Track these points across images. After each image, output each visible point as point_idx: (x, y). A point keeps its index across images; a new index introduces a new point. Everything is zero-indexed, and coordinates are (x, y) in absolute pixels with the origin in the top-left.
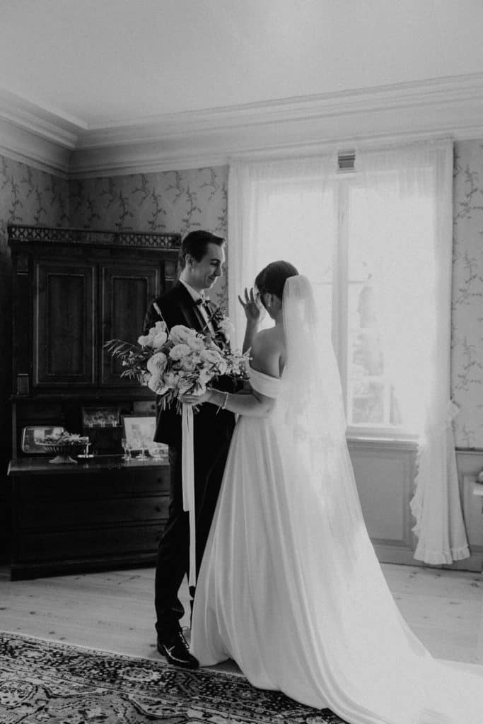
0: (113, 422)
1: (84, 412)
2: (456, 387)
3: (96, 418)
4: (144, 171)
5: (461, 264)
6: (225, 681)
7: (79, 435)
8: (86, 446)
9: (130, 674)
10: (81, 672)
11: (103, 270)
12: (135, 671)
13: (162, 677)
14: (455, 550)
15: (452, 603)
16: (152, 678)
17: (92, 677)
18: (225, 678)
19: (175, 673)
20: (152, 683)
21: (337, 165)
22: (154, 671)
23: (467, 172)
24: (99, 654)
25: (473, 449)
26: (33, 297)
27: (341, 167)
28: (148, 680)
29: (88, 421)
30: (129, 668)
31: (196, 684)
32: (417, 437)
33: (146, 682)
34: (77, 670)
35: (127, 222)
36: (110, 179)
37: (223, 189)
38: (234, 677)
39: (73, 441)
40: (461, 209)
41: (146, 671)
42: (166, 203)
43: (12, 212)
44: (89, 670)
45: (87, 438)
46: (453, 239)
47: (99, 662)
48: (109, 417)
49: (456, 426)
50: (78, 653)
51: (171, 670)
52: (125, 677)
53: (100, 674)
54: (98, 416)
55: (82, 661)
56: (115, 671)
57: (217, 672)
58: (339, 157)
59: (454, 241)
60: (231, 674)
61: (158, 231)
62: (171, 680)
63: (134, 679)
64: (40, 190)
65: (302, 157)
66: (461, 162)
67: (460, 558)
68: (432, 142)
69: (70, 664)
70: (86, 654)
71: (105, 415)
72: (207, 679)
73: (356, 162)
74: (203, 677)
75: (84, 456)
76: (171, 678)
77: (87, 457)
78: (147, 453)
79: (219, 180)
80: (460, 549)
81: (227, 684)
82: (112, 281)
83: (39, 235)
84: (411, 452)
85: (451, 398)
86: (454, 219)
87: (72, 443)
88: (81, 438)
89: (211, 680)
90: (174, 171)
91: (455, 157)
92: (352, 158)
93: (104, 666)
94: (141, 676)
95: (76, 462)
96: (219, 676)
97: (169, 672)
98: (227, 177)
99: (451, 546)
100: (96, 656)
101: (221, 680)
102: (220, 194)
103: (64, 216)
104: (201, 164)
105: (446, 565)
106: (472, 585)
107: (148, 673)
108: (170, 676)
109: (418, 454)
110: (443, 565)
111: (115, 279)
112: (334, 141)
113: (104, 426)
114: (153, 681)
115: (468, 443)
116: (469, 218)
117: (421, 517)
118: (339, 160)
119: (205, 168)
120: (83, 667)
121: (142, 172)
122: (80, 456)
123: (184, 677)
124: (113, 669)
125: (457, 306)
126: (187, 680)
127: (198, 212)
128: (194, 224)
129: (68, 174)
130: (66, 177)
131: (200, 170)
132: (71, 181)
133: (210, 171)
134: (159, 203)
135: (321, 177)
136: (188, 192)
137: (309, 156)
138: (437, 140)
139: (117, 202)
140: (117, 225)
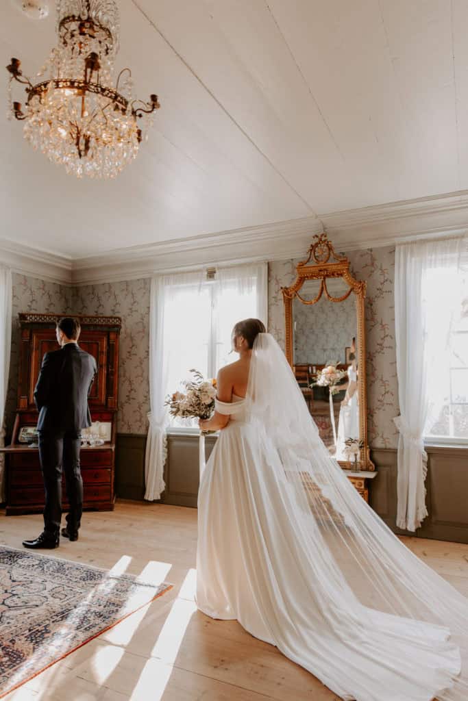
21: (206, 277)
23: (276, 279)
26: (31, 352)
27: (208, 277)
35: (101, 311)
36: (92, 286)
40: (272, 300)
42: (121, 299)
43: (29, 306)
59: (270, 319)
61: (117, 315)
64: (50, 293)
66: (273, 273)
73: (216, 274)
78: (88, 443)
79: (147, 286)
83: (41, 318)
86: (269, 306)
90: (125, 281)
91: (270, 270)
92: (214, 272)
98: (150, 284)
104: (138, 277)
112: (205, 263)
118: (207, 273)
119: (141, 279)
128: (134, 311)
129: (72, 283)
130: (70, 286)
131: (138, 280)
132: (72, 288)
133: (143, 281)
134: (117, 299)
135: (198, 284)
136: (132, 293)
137: (192, 272)
138: (257, 262)
139: (96, 299)
140: (95, 312)
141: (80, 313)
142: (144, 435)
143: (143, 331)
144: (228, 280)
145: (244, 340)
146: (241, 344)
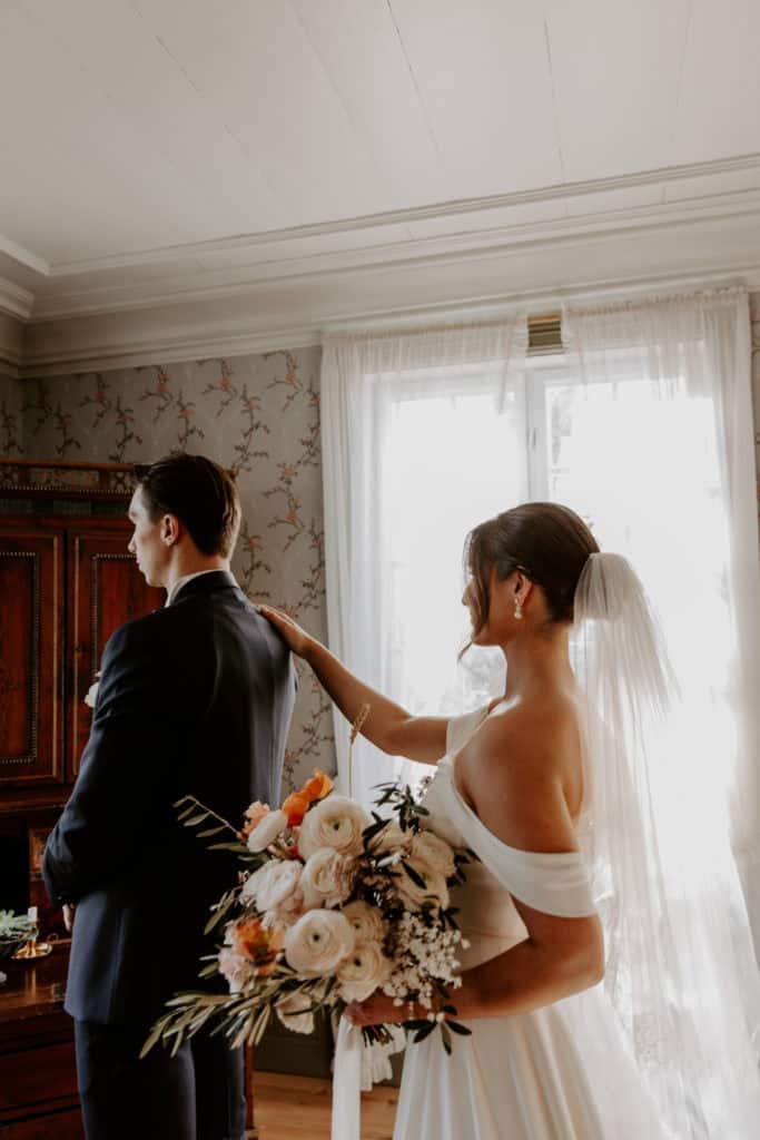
4: (161, 359)
11: (77, 542)
21: (525, 342)
27: (531, 344)
36: (98, 375)
37: (310, 391)
42: (202, 415)
46: (757, 471)
58: (530, 326)
59: (759, 477)
65: (460, 326)
68: (708, 293)
73: (566, 332)
75: (25, 953)
77: (34, 954)
79: (301, 375)
82: (95, 565)
86: (756, 435)
90: (217, 360)
92: (555, 327)
102: (304, 399)
103: (12, 444)
111: (100, 560)
112: (519, 298)
118: (531, 332)
119: (275, 353)
121: (158, 363)
122: (16, 955)
127: (263, 433)
128: (256, 454)
129: (20, 368)
130: (16, 374)
132: (23, 381)
133: (284, 357)
134: (191, 418)
135: (496, 364)
136: (244, 397)
137: (472, 325)
138: (718, 290)
139: (113, 417)
140: (111, 458)
143: (292, 519)
144: (610, 354)
145: (531, 592)
146: (518, 608)
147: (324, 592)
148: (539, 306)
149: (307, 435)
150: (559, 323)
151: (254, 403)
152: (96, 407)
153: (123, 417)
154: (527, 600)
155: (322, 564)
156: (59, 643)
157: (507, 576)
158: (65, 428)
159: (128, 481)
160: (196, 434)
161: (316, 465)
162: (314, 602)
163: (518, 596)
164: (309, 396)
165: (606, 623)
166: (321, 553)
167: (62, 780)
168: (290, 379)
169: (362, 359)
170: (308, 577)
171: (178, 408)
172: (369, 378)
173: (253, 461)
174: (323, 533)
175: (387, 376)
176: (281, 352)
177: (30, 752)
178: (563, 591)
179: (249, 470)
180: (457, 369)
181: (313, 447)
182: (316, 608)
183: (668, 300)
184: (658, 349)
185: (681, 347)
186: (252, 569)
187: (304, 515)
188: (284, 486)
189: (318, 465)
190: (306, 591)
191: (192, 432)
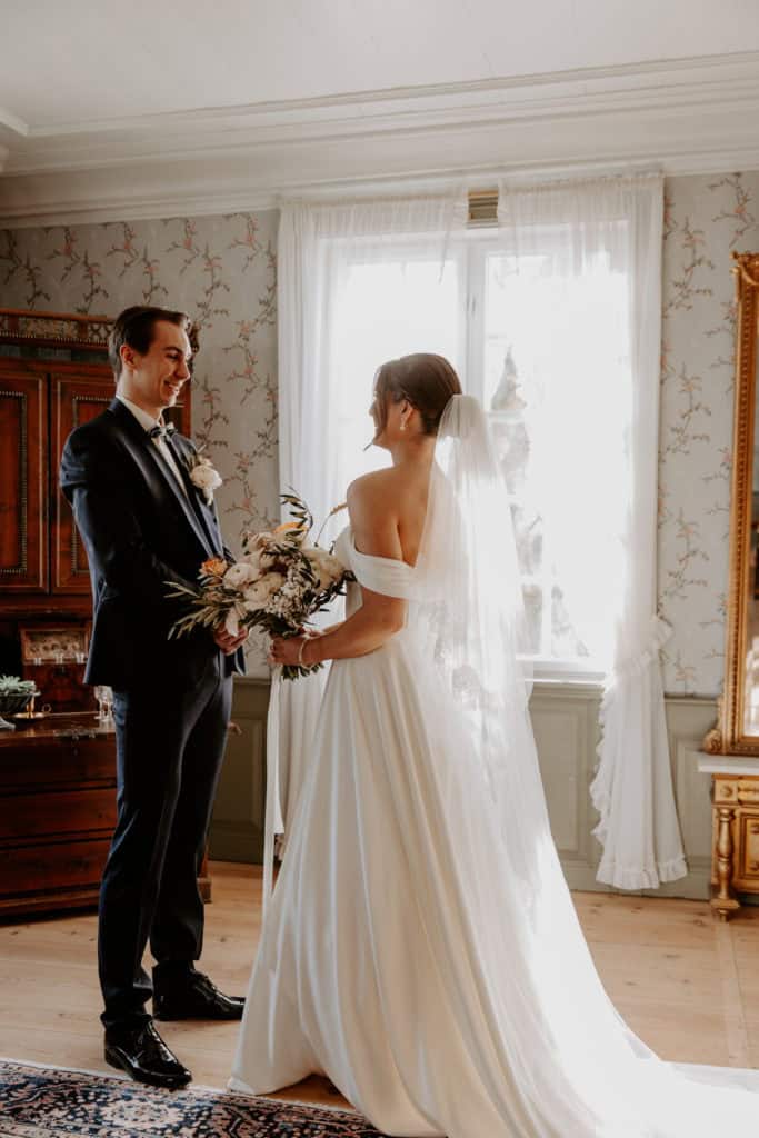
0: (77, 655)
1: (24, 637)
2: (666, 593)
3: (46, 648)
4: (127, 216)
5: (675, 385)
6: (303, 1121)
7: (18, 678)
8: (31, 697)
9: (126, 1114)
10: (33, 1116)
11: (59, 385)
12: (134, 1109)
13: (187, 1117)
14: (663, 865)
15: (668, 956)
16: (167, 1122)
17: (54, 1124)
18: (301, 1115)
19: (210, 1109)
20: (169, 1131)
21: (466, 215)
22: (170, 1106)
23: (686, 230)
24: (63, 1078)
25: (692, 696)
27: (472, 217)
28: (159, 1125)
29: (31, 654)
30: (122, 1103)
31: (251, 1131)
32: (601, 676)
33: (157, 1129)
34: (25, 1112)
36: (66, 229)
38: (316, 1111)
39: (7, 689)
40: (675, 292)
41: (156, 1106)
42: (167, 273)
44: (47, 1112)
45: (33, 683)
46: (662, 342)
47: (66, 1093)
48: (70, 646)
49: (664, 658)
50: (25, 1077)
51: (201, 1104)
52: (117, 1121)
53: (70, 1117)
54: (50, 645)
55: (34, 1093)
56: (98, 1112)
57: (285, 1102)
58: (470, 200)
59: (664, 348)
60: (311, 1105)
62: (203, 1123)
63: (133, 1125)
65: (408, 198)
66: (675, 213)
67: (673, 878)
68: (629, 177)
69: (12, 1099)
70: (40, 1079)
71: (62, 643)
72: (270, 1118)
73: (502, 208)
74: (261, 1114)
75: (26, 715)
76: (202, 1119)
77: (32, 716)
79: (261, 237)
80: (671, 862)
81: (306, 1126)
82: (75, 406)
84: (591, 700)
85: (658, 610)
86: (664, 310)
87: (7, 693)
88: (22, 684)
89: (276, 1120)
90: (181, 219)
91: (667, 204)
92: (493, 202)
93: (75, 1101)
94: (145, 1117)
95: (13, 726)
96: (289, 1110)
97: (199, 1107)
98: (275, 231)
99: (656, 859)
100: (60, 1082)
101: (294, 1119)
102: (261, 262)
104: (229, 207)
105: (651, 889)
106: (696, 922)
107: (159, 1111)
108: (200, 1115)
109: (603, 705)
110: (643, 890)
111: (79, 402)
112: (461, 173)
113: (61, 662)
114: (169, 1126)
115: (686, 687)
116: (690, 307)
117: (609, 811)
118: (471, 206)
119: (236, 215)
120: (36, 1105)
121: (125, 219)
122: (19, 715)
123: (225, 1115)
124: (94, 1106)
125: (668, 456)
126: (232, 1121)
127: (225, 291)
128: (216, 312)
131: (228, 217)
133: (245, 220)
134: (155, 274)
135: (439, 234)
136: (206, 256)
137: (418, 197)
138: (637, 174)
139: (81, 271)
140: (79, 311)
141: (84, 311)
142: (265, 680)
143: (249, 373)
144: (539, 229)
145: (412, 414)
146: (403, 424)
147: (277, 442)
148: (479, 181)
149: (265, 295)
150: (496, 198)
151: (216, 262)
152: (62, 261)
153: (90, 270)
154: (409, 419)
155: (276, 416)
156: (44, 472)
157: (397, 401)
158: (33, 280)
159: (103, 332)
160: (160, 290)
161: (272, 323)
162: (268, 452)
163: (405, 417)
164: (267, 258)
165: (457, 440)
166: (275, 406)
167: (47, 591)
168: (250, 240)
169: (317, 225)
170: (264, 428)
171: (144, 265)
172: (323, 242)
173: (215, 319)
174: (277, 388)
175: (340, 241)
176: (242, 214)
177: (20, 565)
178: (433, 416)
179: (210, 326)
180: (403, 237)
181: (270, 307)
182: (270, 456)
183: (593, 182)
184: (582, 227)
185: (601, 226)
186: (212, 419)
187: (260, 371)
188: (243, 343)
189: (274, 323)
190: (261, 440)
191: (156, 288)
